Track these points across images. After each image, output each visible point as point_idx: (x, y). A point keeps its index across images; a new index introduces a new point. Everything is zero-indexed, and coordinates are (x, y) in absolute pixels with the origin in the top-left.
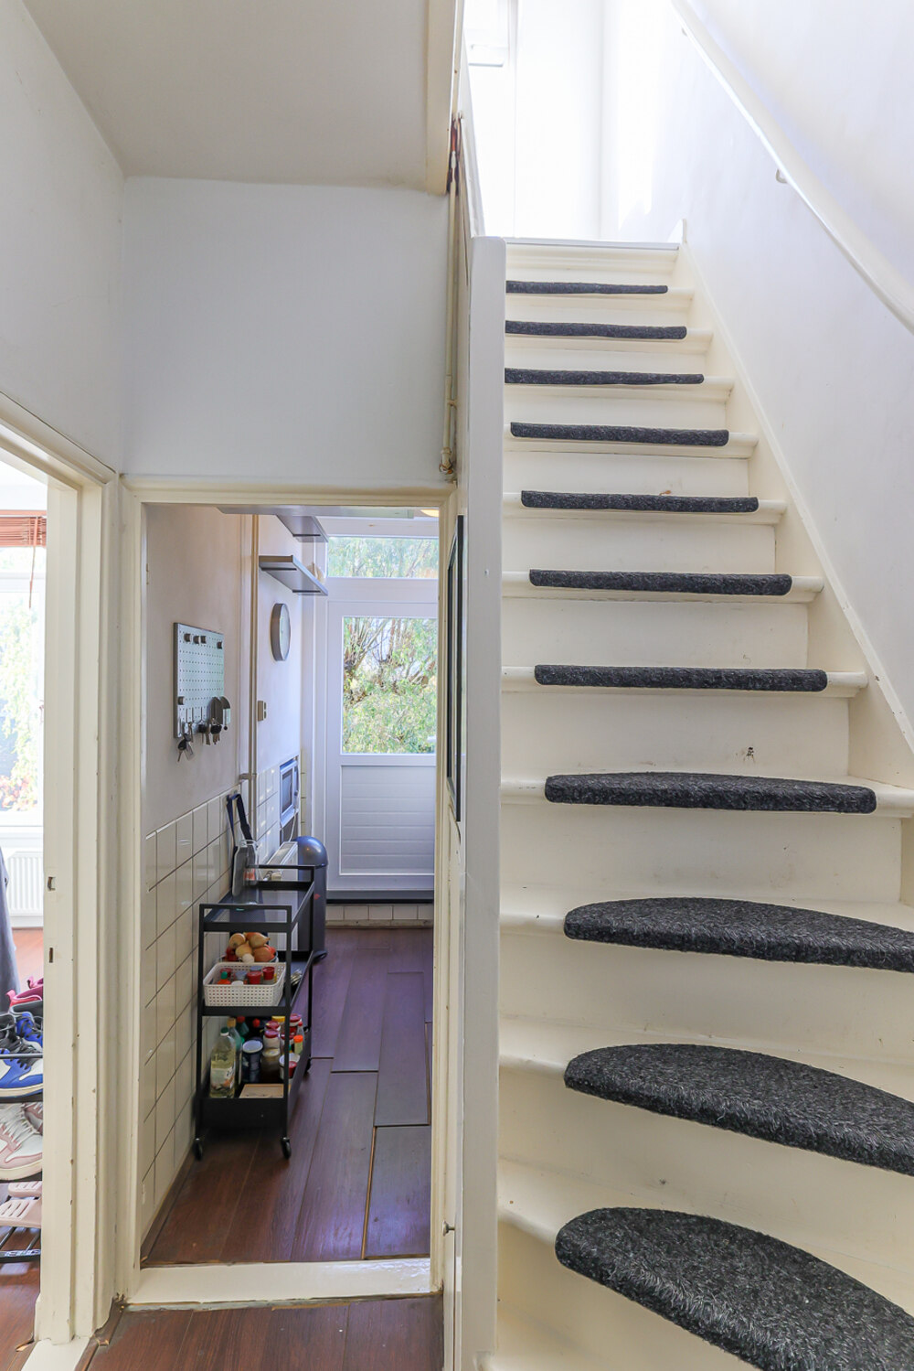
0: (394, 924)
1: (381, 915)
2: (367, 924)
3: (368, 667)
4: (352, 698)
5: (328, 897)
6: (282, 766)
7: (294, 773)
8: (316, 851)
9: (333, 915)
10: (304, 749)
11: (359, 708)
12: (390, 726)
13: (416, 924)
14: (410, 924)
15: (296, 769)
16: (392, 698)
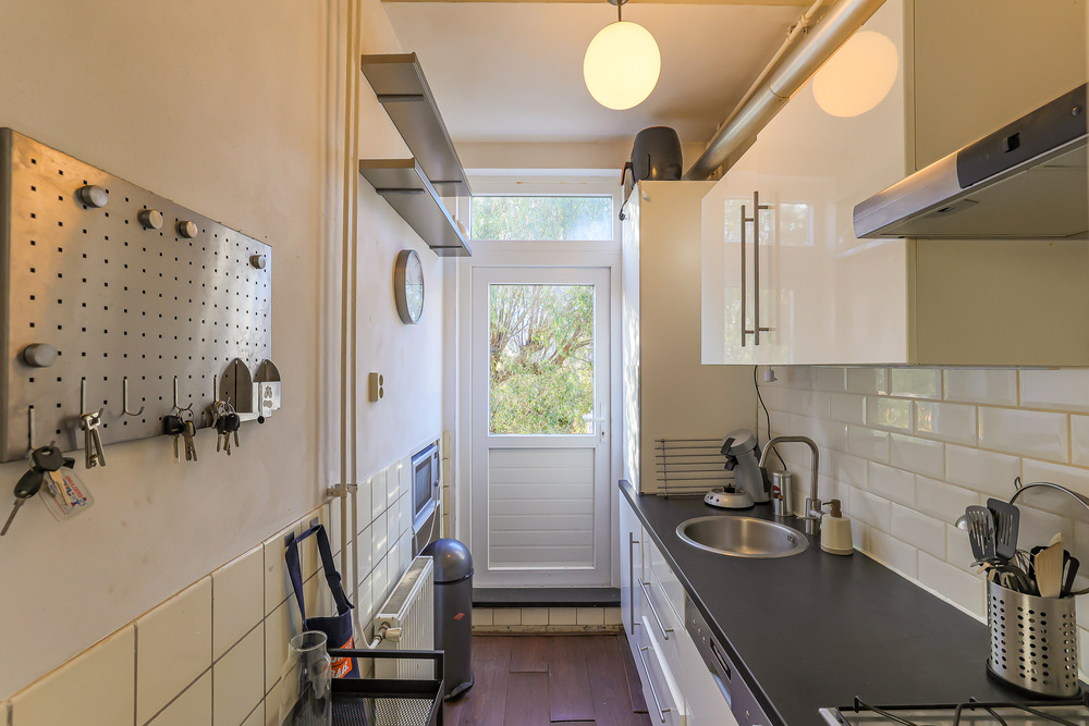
0: (550, 629)
1: (535, 620)
2: (520, 630)
3: (510, 352)
4: (498, 377)
5: (476, 599)
6: (414, 458)
7: (434, 461)
8: (457, 557)
9: (480, 620)
10: (447, 432)
11: (504, 386)
12: (533, 403)
13: (575, 629)
14: (568, 630)
15: (437, 455)
16: (531, 378)
